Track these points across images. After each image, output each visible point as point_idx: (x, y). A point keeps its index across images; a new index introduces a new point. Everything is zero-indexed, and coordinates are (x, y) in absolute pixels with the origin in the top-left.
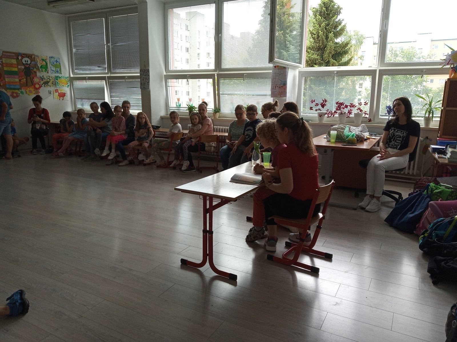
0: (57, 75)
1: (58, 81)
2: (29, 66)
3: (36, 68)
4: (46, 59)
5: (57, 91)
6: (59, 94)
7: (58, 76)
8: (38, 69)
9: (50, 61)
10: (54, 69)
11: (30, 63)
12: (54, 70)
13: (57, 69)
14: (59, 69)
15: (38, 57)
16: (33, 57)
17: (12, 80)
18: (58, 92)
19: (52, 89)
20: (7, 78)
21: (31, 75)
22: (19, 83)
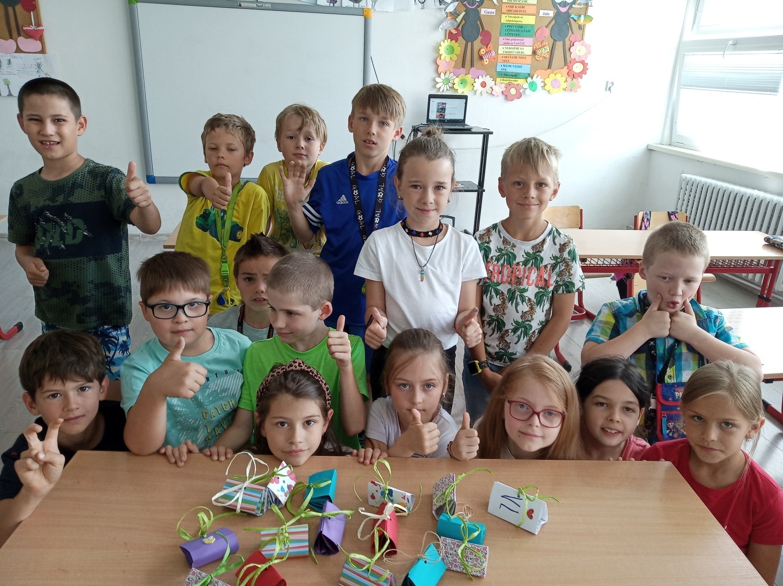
2: (568, 10)
3: (585, 15)
11: (574, 2)
17: (514, 51)
20: (504, 47)
21: (568, 37)
22: (529, 60)
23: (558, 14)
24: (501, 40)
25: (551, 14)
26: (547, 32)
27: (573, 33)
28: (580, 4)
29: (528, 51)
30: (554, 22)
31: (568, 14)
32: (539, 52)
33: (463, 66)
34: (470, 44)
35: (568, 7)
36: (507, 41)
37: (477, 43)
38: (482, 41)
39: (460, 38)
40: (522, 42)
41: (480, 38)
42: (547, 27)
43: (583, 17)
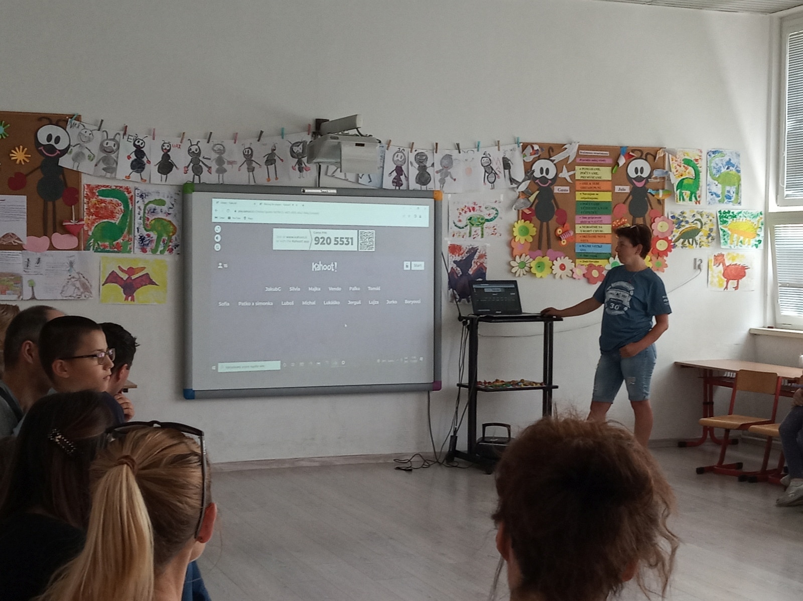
0: (725, 207)
1: (726, 227)
2: (645, 184)
3: (663, 189)
4: (697, 160)
5: (719, 259)
6: (726, 268)
7: (729, 212)
8: (671, 193)
9: (711, 163)
10: (718, 189)
11: (650, 176)
12: (719, 193)
13: (728, 188)
14: (733, 189)
15: (673, 153)
16: (660, 154)
17: (592, 230)
18: (724, 264)
19: (706, 253)
20: (580, 225)
21: (648, 212)
22: (609, 238)
24: (578, 218)
25: (627, 189)
26: (625, 208)
28: (656, 178)
29: (607, 229)
33: (539, 248)
34: (545, 223)
36: (584, 220)
37: (553, 223)
38: (557, 221)
39: (534, 218)
40: (600, 219)
41: (555, 217)
42: (624, 203)
43: (661, 192)
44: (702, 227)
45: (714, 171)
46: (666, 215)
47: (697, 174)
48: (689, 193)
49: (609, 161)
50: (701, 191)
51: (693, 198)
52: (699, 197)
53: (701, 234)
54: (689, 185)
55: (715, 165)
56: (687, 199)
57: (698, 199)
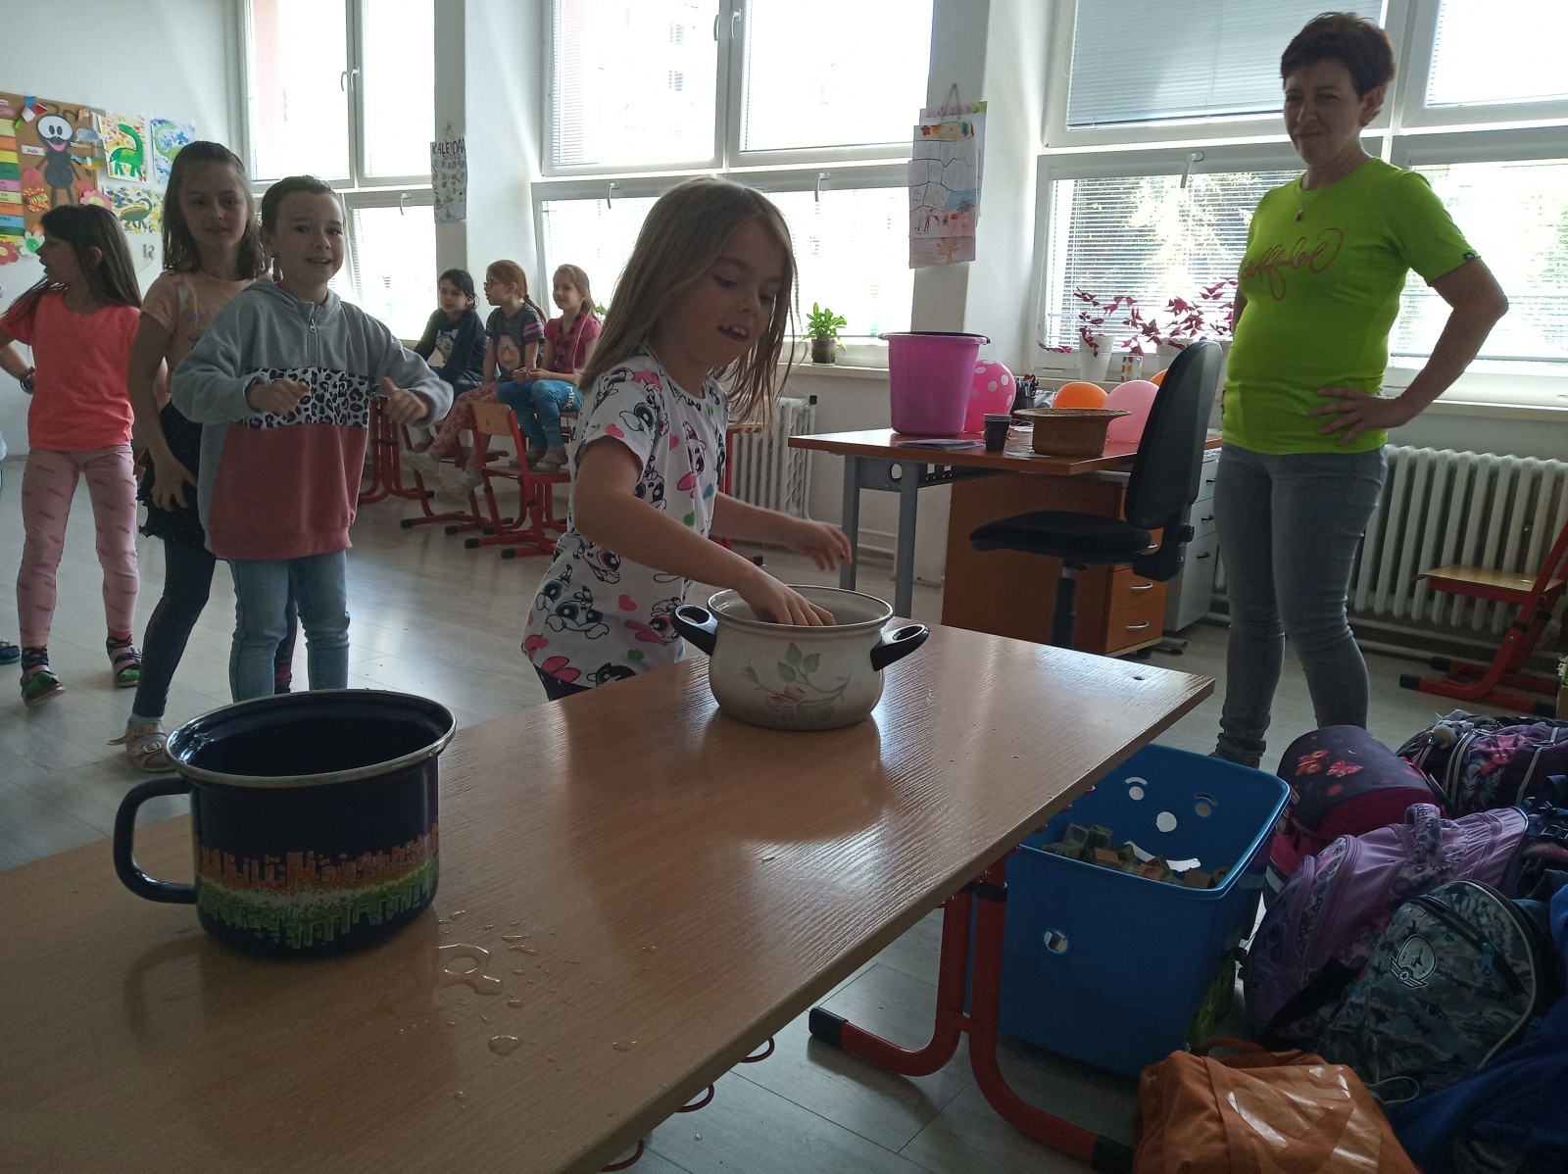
2: (66, 148)
3: (92, 157)
4: (137, 128)
8: (103, 164)
9: (157, 134)
16: (83, 114)
21: (73, 183)
22: (20, 211)
23: (51, 153)
25: (41, 152)
26: (40, 175)
27: (79, 179)
28: (80, 143)
29: (15, 198)
30: (46, 163)
31: (65, 156)
32: (33, 201)
35: (63, 145)
40: (4, 185)
42: (37, 168)
43: (89, 160)
44: (150, 209)
45: (162, 145)
46: (100, 189)
47: (139, 145)
48: (129, 166)
49: (10, 112)
50: (146, 166)
51: (136, 174)
52: (144, 172)
53: (149, 216)
54: (128, 156)
55: (163, 138)
56: (127, 173)
57: (143, 175)
